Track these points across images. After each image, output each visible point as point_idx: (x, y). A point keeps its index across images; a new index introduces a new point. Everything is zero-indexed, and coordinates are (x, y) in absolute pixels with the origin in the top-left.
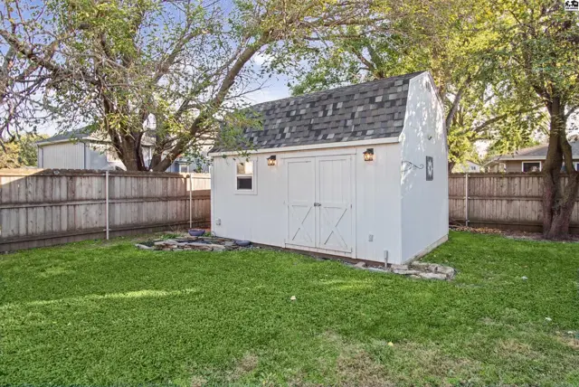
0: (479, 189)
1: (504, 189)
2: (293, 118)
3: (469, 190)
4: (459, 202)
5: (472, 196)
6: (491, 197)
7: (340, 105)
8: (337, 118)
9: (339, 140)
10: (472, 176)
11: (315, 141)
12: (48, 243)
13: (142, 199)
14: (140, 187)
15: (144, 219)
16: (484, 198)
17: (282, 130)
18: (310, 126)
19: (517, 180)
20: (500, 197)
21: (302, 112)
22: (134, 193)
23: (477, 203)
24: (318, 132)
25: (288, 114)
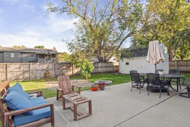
0: (179, 64)
1: (186, 64)
2: (136, 52)
3: (177, 64)
4: (174, 67)
5: (178, 66)
6: (182, 66)
7: (145, 50)
8: (144, 52)
9: (145, 56)
10: (177, 61)
11: (141, 56)
12: (95, 74)
13: (107, 67)
14: (106, 65)
15: (107, 71)
16: (181, 66)
17: (134, 54)
18: (140, 53)
19: (189, 62)
20: (185, 66)
21: (138, 51)
22: (106, 66)
23: (179, 67)
24: (141, 55)
25: (135, 51)
